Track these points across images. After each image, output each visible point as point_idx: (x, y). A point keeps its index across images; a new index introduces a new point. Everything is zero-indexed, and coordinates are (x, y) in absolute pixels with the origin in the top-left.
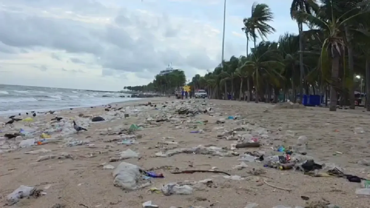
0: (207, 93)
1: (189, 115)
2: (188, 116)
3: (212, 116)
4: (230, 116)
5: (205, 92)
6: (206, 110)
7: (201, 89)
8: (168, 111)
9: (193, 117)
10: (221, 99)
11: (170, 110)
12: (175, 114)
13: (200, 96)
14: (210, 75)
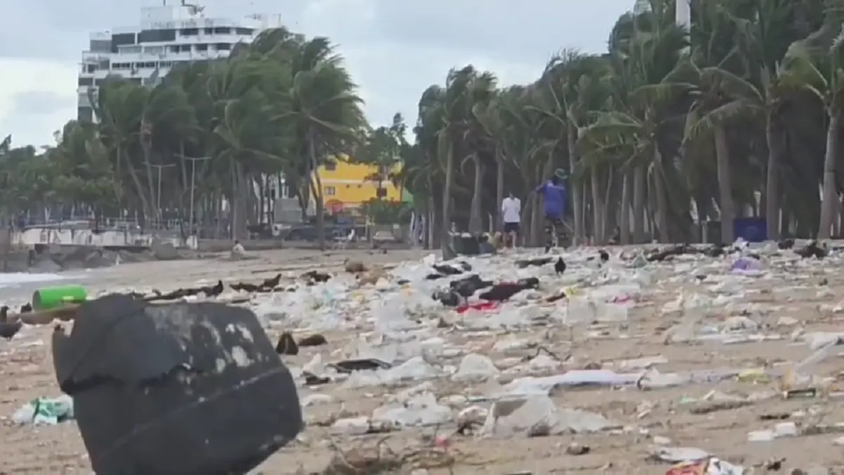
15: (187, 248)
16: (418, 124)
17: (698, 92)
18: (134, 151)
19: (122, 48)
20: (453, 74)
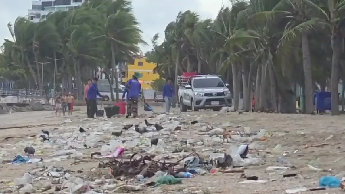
0: (230, 88)
1: (154, 179)
2: (152, 184)
3: (255, 178)
4: (329, 176)
5: (220, 85)
6: (228, 158)
7: (203, 73)
8: (67, 165)
9: (174, 187)
10: (289, 109)
11: (77, 161)
12: (99, 176)
13: (198, 102)
14: (240, 14)
15: (49, 104)
16: (165, 41)
17: (292, 16)
18: (30, 55)
19: (46, 8)
20: (180, 15)
